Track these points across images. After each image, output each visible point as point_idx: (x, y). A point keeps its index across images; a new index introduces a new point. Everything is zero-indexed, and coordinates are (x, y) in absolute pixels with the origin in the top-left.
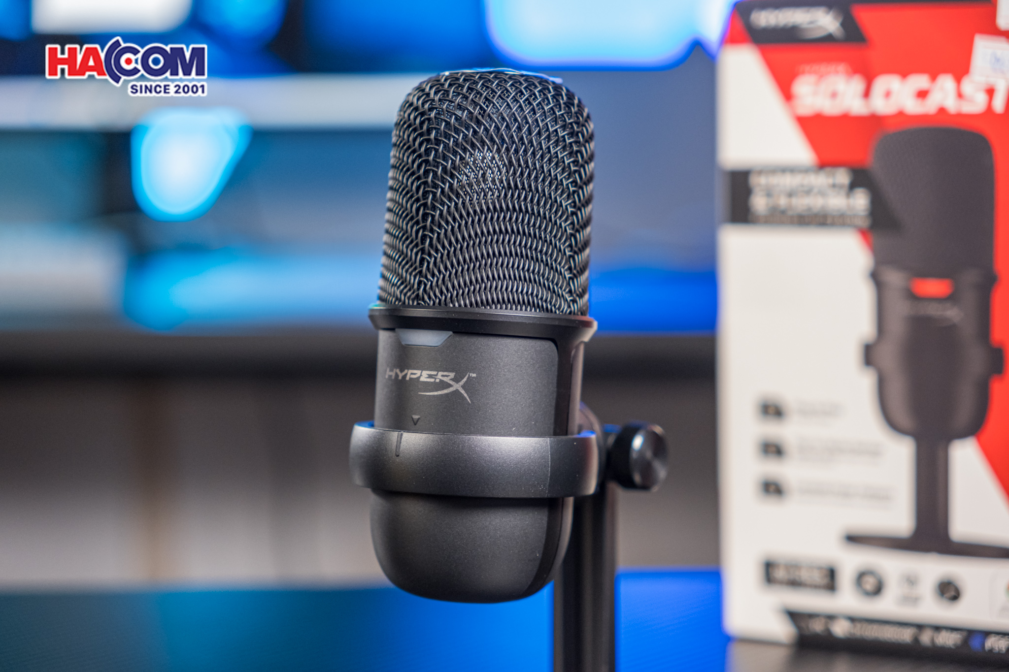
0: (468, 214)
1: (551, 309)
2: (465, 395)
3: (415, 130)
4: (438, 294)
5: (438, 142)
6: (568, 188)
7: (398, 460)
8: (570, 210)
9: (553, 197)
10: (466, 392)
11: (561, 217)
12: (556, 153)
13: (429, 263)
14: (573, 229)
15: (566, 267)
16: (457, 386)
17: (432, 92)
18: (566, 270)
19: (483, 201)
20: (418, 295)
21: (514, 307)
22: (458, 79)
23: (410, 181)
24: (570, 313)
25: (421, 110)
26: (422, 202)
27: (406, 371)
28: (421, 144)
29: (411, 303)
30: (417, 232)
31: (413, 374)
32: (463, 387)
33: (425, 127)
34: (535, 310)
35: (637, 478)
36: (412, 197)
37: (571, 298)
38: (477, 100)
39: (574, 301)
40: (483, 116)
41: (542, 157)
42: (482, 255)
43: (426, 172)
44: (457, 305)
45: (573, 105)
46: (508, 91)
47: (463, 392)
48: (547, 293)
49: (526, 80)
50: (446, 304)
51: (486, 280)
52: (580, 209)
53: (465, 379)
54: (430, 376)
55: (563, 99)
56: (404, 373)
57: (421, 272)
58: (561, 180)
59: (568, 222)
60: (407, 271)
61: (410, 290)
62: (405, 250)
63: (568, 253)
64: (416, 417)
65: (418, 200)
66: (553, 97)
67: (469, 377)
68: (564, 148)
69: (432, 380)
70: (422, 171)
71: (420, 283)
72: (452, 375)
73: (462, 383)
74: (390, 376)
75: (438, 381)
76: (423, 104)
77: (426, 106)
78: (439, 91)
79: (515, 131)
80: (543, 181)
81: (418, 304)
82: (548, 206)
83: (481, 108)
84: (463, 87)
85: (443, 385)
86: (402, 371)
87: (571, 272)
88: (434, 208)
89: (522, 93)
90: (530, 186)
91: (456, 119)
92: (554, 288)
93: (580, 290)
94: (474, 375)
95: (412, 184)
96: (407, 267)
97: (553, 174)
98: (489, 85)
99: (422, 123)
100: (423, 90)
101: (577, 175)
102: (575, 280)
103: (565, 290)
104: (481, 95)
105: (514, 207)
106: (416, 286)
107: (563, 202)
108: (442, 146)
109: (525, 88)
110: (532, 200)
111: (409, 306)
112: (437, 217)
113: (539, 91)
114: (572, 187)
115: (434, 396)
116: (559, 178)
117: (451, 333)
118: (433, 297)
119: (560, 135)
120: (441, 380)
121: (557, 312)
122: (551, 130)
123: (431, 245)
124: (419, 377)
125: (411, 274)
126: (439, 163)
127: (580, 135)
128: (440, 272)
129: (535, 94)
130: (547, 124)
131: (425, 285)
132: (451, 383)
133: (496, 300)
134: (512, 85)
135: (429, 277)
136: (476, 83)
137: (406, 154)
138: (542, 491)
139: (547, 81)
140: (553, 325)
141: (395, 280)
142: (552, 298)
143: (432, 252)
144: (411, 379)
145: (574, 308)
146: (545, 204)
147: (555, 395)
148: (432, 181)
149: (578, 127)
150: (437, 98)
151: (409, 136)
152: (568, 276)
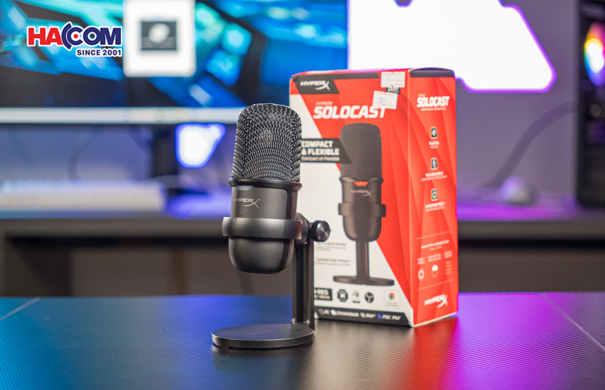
0: (258, 149)
1: (285, 179)
2: (257, 206)
3: (243, 123)
4: (249, 174)
5: (249, 127)
6: (291, 141)
7: (235, 226)
8: (292, 148)
9: (286, 144)
10: (257, 205)
11: (288, 150)
12: (287, 130)
13: (246, 164)
14: (293, 154)
15: (290, 166)
16: (254, 203)
17: (248, 111)
18: (290, 167)
19: (263, 145)
20: (243, 175)
21: (272, 178)
22: (256, 107)
23: (241, 139)
24: (292, 181)
25: (245, 117)
26: (244, 145)
27: (239, 199)
28: (244, 127)
29: (240, 177)
30: (243, 155)
31: (241, 200)
32: (256, 203)
33: (246, 122)
34: (280, 180)
35: (319, 238)
36: (241, 144)
37: (292, 176)
38: (261, 113)
39: (293, 177)
40: (263, 118)
41: (282, 131)
42: (263, 162)
43: (246, 136)
44: (254, 178)
45: (293, 115)
46: (271, 111)
47: (256, 205)
48: (284, 174)
49: (278, 107)
50: (251, 177)
51: (263, 170)
52: (295, 148)
53: (257, 201)
54: (246, 200)
55: (290, 113)
56: (238, 200)
57: (244, 167)
58: (289, 139)
59: (291, 152)
60: (240, 167)
61: (240, 173)
62: (239, 161)
63: (291, 162)
64: (242, 213)
65: (243, 145)
66: (287, 112)
67: (258, 201)
68: (290, 129)
69: (247, 201)
70: (244, 136)
71: (243, 171)
72: (253, 200)
73: (256, 202)
74: (234, 201)
75: (248, 202)
76: (245, 115)
77: (246, 115)
78: (250, 110)
79: (273, 123)
80: (283, 139)
81: (243, 177)
82: (284, 147)
83: (263, 116)
84: (257, 109)
85: (250, 203)
86: (238, 199)
87: (292, 168)
88: (248, 147)
89: (276, 111)
90: (278, 140)
91: (255, 119)
92: (286, 173)
93: (296, 174)
94: (260, 200)
95: (242, 140)
96: (240, 166)
97: (286, 137)
98: (266, 109)
99: (245, 121)
100: (246, 110)
101: (294, 137)
102: (294, 170)
103: (290, 173)
104: (263, 112)
105: (273, 147)
106: (242, 172)
107: (289, 145)
108: (250, 128)
109: (277, 110)
110: (279, 145)
111: (240, 178)
112: (249, 150)
113: (282, 111)
114: (292, 141)
115: (247, 206)
116: (288, 138)
117: (253, 186)
118: (247, 175)
119: (288, 124)
120: (249, 202)
121: (287, 180)
122: (285, 123)
123: (247, 159)
124: (243, 201)
125: (241, 168)
126: (250, 133)
127: (295, 125)
128: (249, 167)
129: (280, 112)
130: (284, 121)
131: (245, 171)
132: (253, 202)
133: (267, 176)
134: (273, 109)
135: (246, 169)
136: (262, 108)
137: (240, 131)
138: (281, 236)
139: (285, 108)
140: (285, 184)
141: (236, 170)
142: (285, 176)
143: (247, 161)
144: (240, 201)
145: (293, 179)
146: (283, 146)
147: (286, 207)
148: (247, 139)
149: (294, 122)
150: (249, 113)
151: (241, 125)
152: (291, 169)
